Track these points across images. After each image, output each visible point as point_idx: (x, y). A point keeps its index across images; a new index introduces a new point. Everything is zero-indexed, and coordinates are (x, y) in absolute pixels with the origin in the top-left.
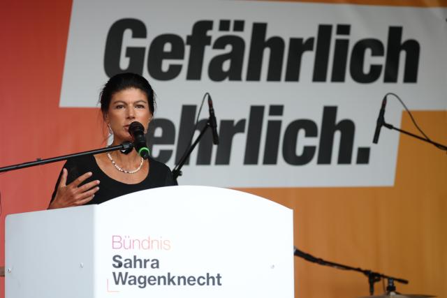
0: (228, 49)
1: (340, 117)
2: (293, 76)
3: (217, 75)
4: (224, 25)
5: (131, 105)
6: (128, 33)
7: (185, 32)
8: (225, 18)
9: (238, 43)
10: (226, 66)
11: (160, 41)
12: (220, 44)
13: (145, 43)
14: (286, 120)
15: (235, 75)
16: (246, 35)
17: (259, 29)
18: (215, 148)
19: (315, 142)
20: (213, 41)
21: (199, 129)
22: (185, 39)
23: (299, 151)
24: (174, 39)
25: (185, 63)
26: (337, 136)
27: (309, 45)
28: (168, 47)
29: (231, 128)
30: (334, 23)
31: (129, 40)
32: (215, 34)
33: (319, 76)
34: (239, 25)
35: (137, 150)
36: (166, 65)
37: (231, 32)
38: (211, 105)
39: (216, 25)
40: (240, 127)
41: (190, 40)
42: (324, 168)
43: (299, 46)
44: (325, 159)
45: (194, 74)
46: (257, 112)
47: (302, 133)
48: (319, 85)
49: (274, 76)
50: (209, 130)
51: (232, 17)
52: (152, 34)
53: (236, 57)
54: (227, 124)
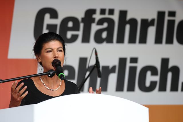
0: (105, 25)
1: (171, 64)
2: (143, 40)
3: (99, 40)
4: (103, 12)
5: (55, 50)
6: (47, 16)
7: (80, 15)
8: (103, 7)
9: (111, 22)
10: (104, 35)
11: (65, 21)
12: (101, 22)
13: (57, 22)
14: (140, 66)
15: (109, 40)
16: (116, 17)
17: (123, 14)
18: (99, 80)
19: (157, 78)
20: (96, 20)
21: (89, 71)
22: (80, 19)
23: (148, 84)
24: (74, 20)
25: (80, 33)
26: (170, 75)
27: (152, 23)
28: (70, 24)
29: (108, 70)
30: (166, 10)
31: (48, 20)
32: (97, 16)
33: (158, 40)
34: (111, 12)
35: (58, 75)
36: (69, 34)
37: (107, 16)
38: (96, 55)
39: (98, 12)
40: (113, 70)
41: (83, 20)
42: (162, 93)
43: (146, 24)
44: (163, 88)
45: (86, 39)
46: (122, 61)
47: (149, 73)
48: (158, 46)
49: (132, 40)
50: (96, 69)
51: (107, 7)
52: (61, 17)
53: (110, 30)
54: (106, 68)
